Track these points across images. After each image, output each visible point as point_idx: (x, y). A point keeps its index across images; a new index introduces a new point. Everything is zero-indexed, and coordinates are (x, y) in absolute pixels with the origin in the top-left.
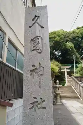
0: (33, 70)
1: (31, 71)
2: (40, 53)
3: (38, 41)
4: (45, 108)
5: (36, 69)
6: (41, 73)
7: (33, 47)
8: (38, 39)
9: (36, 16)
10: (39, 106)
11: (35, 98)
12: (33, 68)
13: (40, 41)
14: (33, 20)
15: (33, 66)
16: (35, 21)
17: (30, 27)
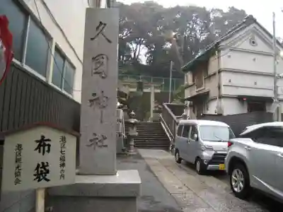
1: (91, 101)
2: (104, 78)
3: (102, 61)
4: (106, 146)
6: (104, 104)
7: (96, 69)
8: (103, 58)
9: (101, 24)
10: (100, 144)
11: (95, 134)
12: (93, 98)
13: (105, 60)
15: (94, 94)
16: (99, 31)
17: (92, 39)
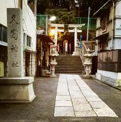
0: (12, 48)
1: (11, 49)
2: (16, 39)
3: (15, 32)
4: (18, 66)
5: (14, 48)
6: (17, 50)
7: (13, 36)
8: (15, 31)
9: (14, 15)
10: (16, 65)
11: (14, 62)
12: (12, 47)
13: (16, 32)
14: (12, 18)
15: (13, 46)
16: (13, 19)
17: (10, 23)
